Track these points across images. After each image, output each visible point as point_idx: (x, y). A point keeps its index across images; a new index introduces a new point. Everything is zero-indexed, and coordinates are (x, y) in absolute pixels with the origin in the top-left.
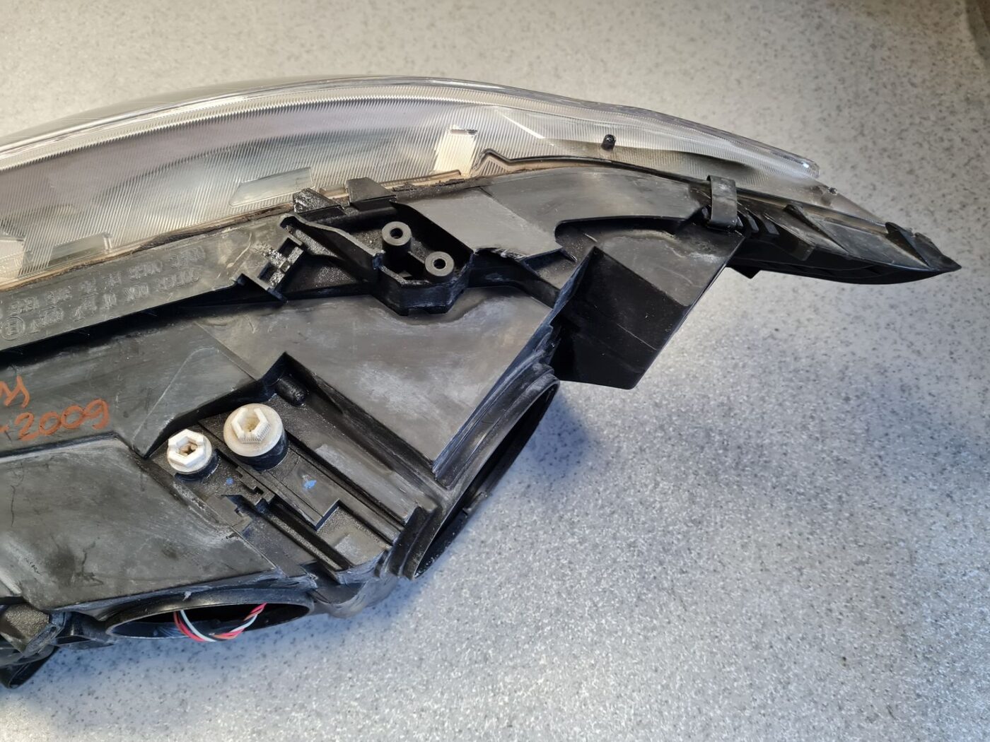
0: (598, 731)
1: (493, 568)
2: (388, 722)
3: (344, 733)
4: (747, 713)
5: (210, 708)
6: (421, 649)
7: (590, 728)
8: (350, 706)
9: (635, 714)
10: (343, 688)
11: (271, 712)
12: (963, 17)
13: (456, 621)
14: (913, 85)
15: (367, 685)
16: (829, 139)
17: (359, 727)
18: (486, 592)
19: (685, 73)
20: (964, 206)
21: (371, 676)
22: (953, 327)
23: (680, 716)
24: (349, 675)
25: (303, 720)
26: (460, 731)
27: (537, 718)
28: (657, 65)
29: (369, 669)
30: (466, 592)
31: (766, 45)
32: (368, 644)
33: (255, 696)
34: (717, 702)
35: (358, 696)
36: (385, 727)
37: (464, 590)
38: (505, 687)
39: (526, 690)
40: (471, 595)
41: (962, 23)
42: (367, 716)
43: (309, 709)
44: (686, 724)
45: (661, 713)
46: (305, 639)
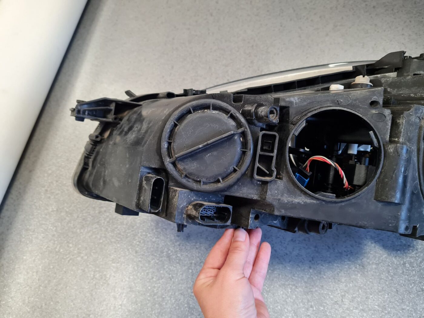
1: (416, 256)
6: (396, 287)
10: (370, 301)
11: (345, 310)
13: (407, 276)
15: (379, 300)
18: (416, 265)
21: (380, 297)
25: (358, 313)
29: (378, 294)
30: (407, 265)
32: (375, 285)
33: (338, 304)
35: (377, 304)
37: (407, 264)
40: (410, 266)
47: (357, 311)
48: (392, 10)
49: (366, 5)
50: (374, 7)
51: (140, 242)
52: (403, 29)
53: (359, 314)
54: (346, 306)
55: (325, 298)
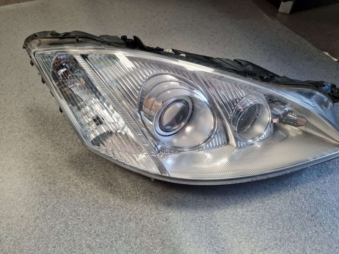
0: (313, 182)
2: (269, 204)
3: (261, 211)
4: (337, 163)
5: (227, 223)
7: (311, 182)
8: (258, 205)
9: (317, 175)
11: (241, 216)
12: (264, 14)
14: (265, 30)
16: (258, 46)
17: (264, 208)
19: (216, 43)
20: (295, 50)
22: (312, 74)
23: (325, 171)
24: (252, 199)
26: (286, 197)
27: (299, 186)
28: (209, 43)
31: (229, 32)
33: (235, 215)
34: (330, 165)
35: (258, 202)
36: (269, 205)
38: (287, 183)
39: (292, 182)
41: (265, 15)
42: (264, 205)
43: (249, 211)
44: (328, 172)
45: (321, 172)
46: (235, 197)
47: (249, 213)
48: (181, 30)
49: (164, 30)
50: (169, 31)
51: (54, 247)
52: (192, 39)
53: (251, 215)
54: (241, 213)
55: (224, 215)
